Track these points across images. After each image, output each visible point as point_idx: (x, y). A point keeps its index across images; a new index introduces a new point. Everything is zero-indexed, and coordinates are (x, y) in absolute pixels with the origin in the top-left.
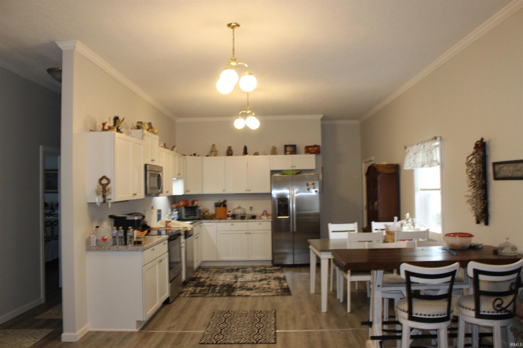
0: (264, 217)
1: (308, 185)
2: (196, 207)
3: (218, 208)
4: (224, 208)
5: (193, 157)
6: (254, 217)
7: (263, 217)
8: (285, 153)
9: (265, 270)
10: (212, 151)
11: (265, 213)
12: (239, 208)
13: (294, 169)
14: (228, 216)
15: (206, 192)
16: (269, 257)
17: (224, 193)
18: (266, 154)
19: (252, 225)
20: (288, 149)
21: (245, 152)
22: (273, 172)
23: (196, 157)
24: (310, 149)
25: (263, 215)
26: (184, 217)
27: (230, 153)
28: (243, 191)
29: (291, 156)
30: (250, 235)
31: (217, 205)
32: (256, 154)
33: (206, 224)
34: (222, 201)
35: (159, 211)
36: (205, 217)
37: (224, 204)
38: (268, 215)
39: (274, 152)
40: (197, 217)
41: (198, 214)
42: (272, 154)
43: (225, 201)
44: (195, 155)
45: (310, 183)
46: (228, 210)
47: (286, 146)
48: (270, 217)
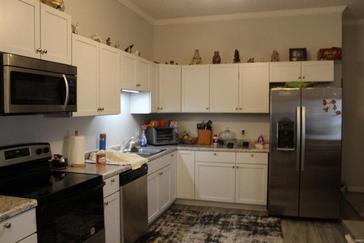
0: (259, 146)
1: (325, 103)
2: (172, 129)
3: (201, 130)
4: (209, 131)
5: (169, 65)
6: (246, 145)
7: (257, 145)
8: (291, 60)
9: (256, 224)
10: (194, 58)
11: (261, 140)
12: (228, 131)
13: (303, 80)
14: (214, 142)
15: (185, 110)
16: (263, 201)
17: (207, 111)
18: (264, 61)
19: (242, 156)
20: (295, 54)
21: (237, 59)
22: (272, 85)
23: (174, 66)
24: (327, 53)
25: (259, 141)
26: (155, 142)
27: (217, 60)
28: (232, 110)
29: (299, 63)
30: (238, 170)
31: (200, 127)
32: (251, 61)
33: (180, 152)
34: (206, 122)
35: (103, 136)
36: (183, 141)
37: (208, 126)
38: (264, 143)
39: (275, 58)
40: (174, 141)
41: (174, 137)
42: (272, 61)
43: (210, 122)
44: (172, 63)
45: (328, 101)
46: (214, 133)
47: (291, 51)
48: (267, 146)
